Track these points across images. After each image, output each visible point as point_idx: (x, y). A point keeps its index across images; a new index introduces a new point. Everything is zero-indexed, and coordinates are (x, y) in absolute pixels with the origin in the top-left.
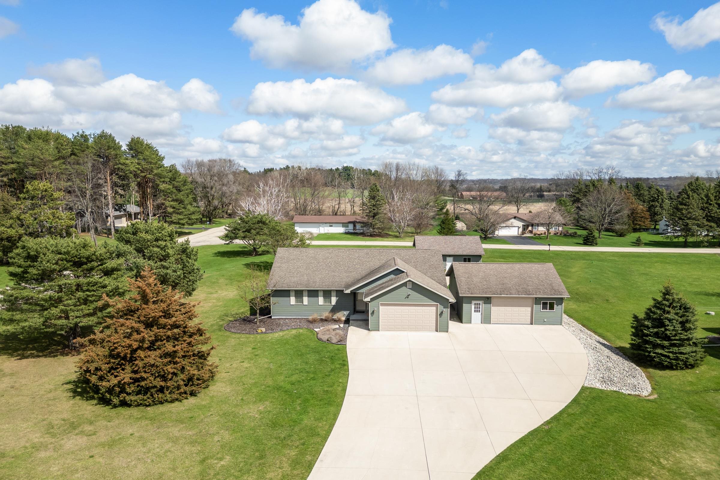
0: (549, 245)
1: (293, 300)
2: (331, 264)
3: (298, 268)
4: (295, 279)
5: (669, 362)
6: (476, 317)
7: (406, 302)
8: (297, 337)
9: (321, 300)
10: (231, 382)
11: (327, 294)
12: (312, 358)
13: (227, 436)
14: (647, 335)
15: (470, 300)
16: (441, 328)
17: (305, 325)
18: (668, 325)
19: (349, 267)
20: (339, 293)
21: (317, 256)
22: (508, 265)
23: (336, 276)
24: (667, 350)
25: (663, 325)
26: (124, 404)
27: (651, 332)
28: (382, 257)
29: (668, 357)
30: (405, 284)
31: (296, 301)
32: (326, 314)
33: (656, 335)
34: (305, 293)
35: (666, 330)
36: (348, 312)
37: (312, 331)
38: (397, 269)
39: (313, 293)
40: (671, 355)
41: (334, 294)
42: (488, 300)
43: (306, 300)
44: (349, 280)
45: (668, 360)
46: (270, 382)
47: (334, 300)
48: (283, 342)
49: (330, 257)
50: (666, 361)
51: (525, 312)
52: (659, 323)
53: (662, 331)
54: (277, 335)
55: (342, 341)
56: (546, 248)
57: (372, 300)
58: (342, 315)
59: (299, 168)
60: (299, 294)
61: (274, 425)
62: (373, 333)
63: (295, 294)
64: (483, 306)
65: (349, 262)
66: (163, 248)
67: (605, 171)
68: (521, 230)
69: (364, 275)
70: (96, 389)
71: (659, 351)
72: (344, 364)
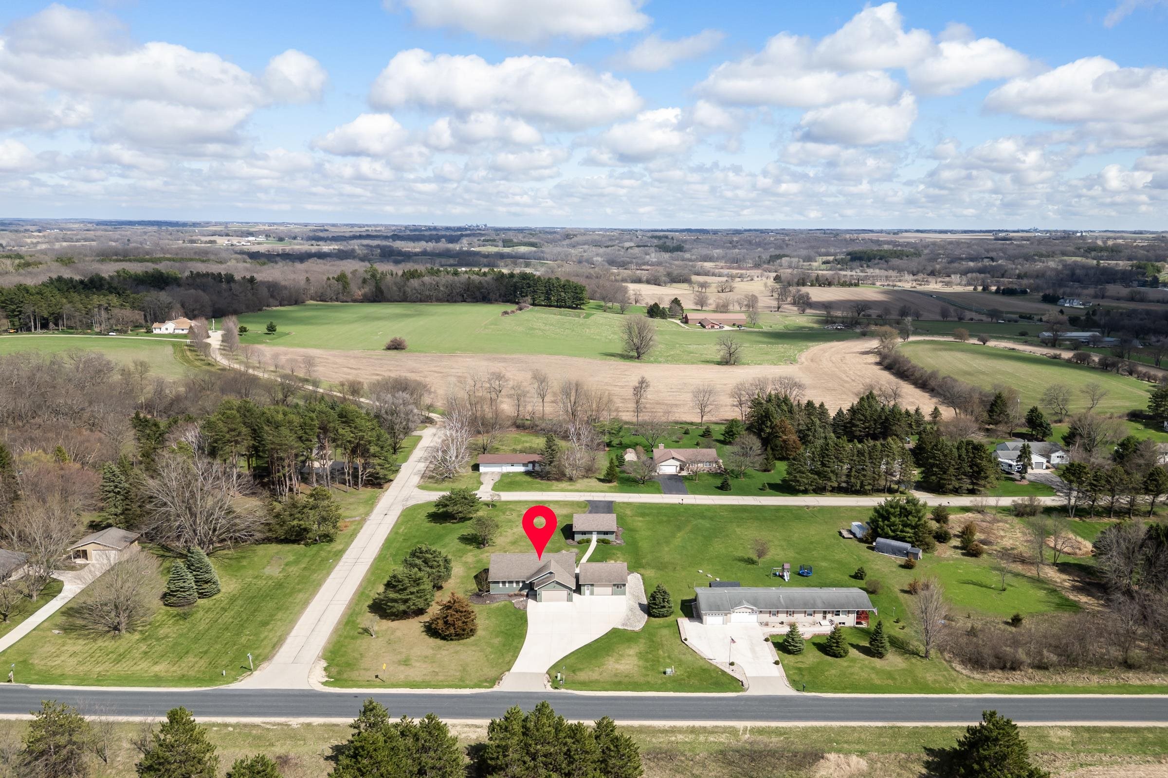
1: (501, 585)
2: (519, 564)
3: (503, 567)
4: (502, 576)
6: (587, 592)
7: (554, 589)
8: (505, 606)
9: (515, 586)
10: (484, 630)
11: (518, 582)
12: (513, 618)
13: (490, 649)
15: (584, 585)
16: (570, 599)
17: (507, 598)
19: (528, 566)
20: (524, 582)
21: (512, 559)
22: (606, 564)
23: (521, 572)
26: (452, 640)
28: (545, 559)
30: (553, 582)
31: (503, 586)
32: (517, 592)
34: (507, 582)
36: (527, 592)
37: (511, 602)
38: (550, 572)
39: (511, 582)
41: (521, 583)
42: (592, 585)
43: (507, 585)
44: (528, 574)
46: (498, 629)
47: (521, 585)
48: (499, 609)
49: (519, 560)
51: (609, 590)
54: (495, 605)
55: (525, 607)
57: (539, 587)
58: (525, 592)
60: (504, 583)
61: (504, 645)
62: (539, 603)
63: (502, 583)
64: (590, 587)
65: (528, 563)
68: (678, 468)
69: (535, 572)
70: (440, 635)
72: (526, 621)
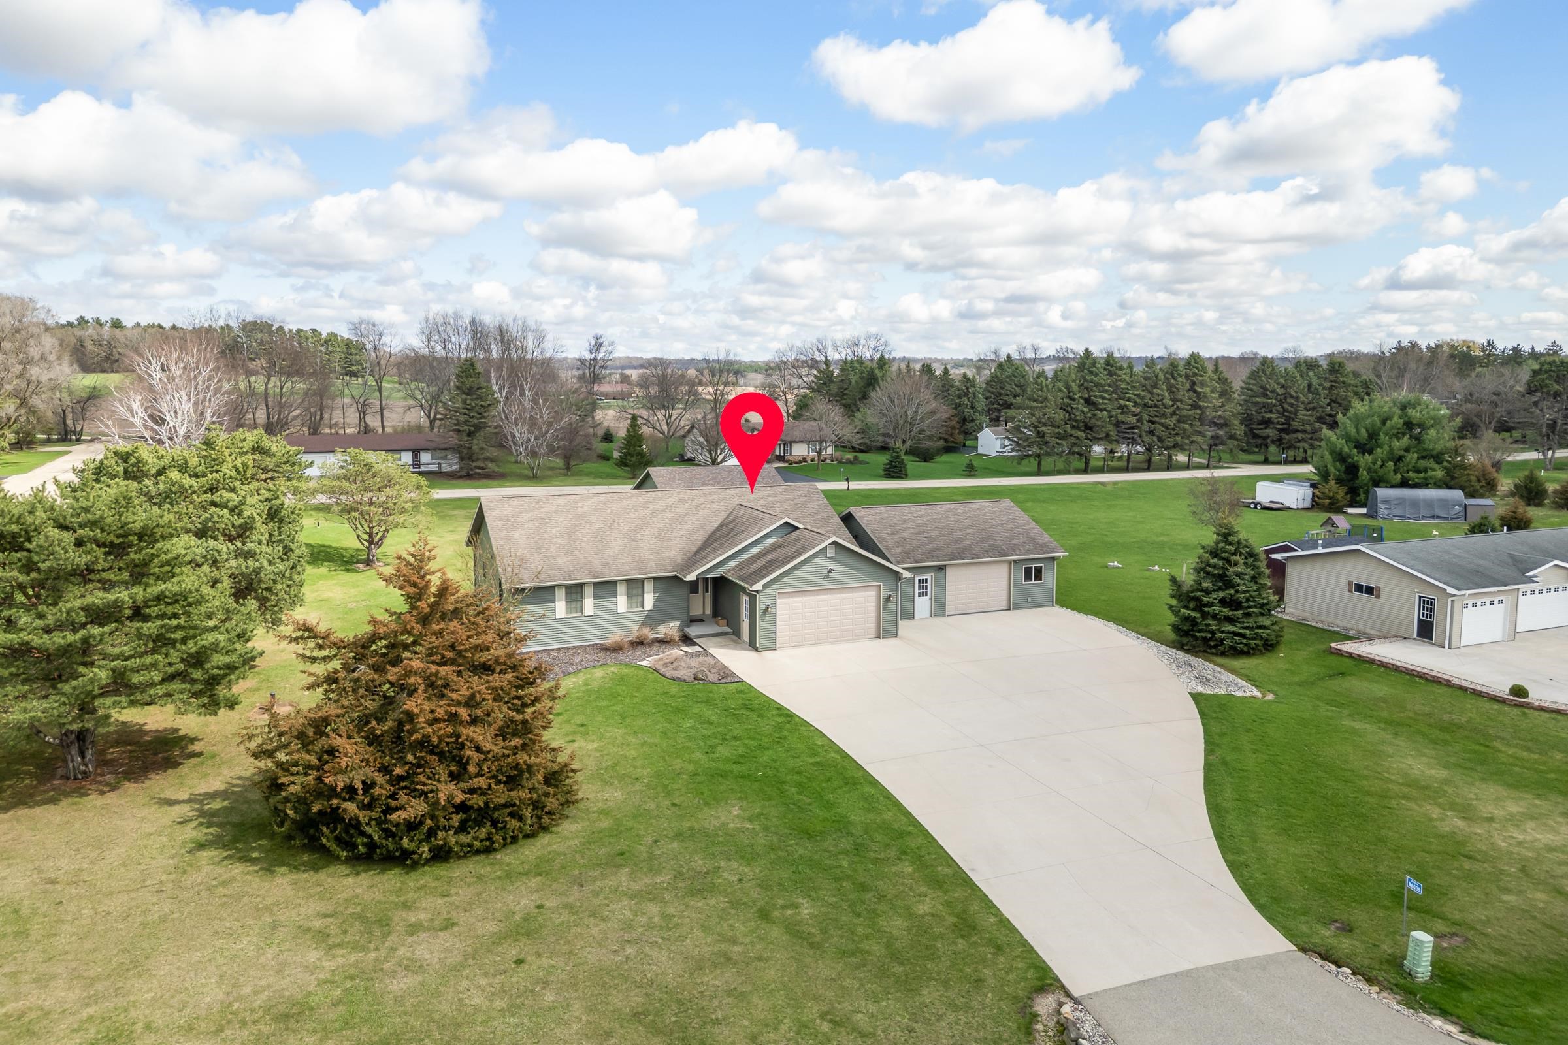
0: (847, 480)
1: (561, 607)
2: (619, 524)
3: (551, 538)
4: (559, 561)
5: (1246, 645)
6: (924, 605)
7: (825, 585)
9: (622, 602)
11: (636, 586)
14: (1211, 605)
16: (885, 630)
17: (600, 658)
18: (1238, 585)
19: (659, 529)
20: (661, 583)
21: (579, 509)
22: (944, 507)
23: (642, 548)
24: (1239, 625)
25: (1229, 584)
27: (1215, 599)
28: (714, 505)
29: (1243, 636)
30: (824, 551)
31: (568, 610)
32: (637, 631)
33: (1223, 602)
34: (589, 591)
35: (1237, 591)
36: (678, 623)
38: (786, 523)
39: (605, 588)
40: (1247, 632)
41: (649, 586)
42: (938, 571)
43: (589, 604)
45: (1244, 641)
47: (650, 599)
49: (609, 511)
50: (1241, 643)
51: (1000, 588)
52: (1224, 581)
53: (1230, 594)
54: (571, 683)
55: (729, 675)
56: (842, 485)
57: (765, 586)
58: (673, 629)
59: (117, 324)
60: (573, 593)
62: (768, 654)
63: (567, 593)
64: (932, 584)
65: (655, 519)
66: (236, 510)
67: (863, 342)
69: (700, 543)
71: (1228, 627)
